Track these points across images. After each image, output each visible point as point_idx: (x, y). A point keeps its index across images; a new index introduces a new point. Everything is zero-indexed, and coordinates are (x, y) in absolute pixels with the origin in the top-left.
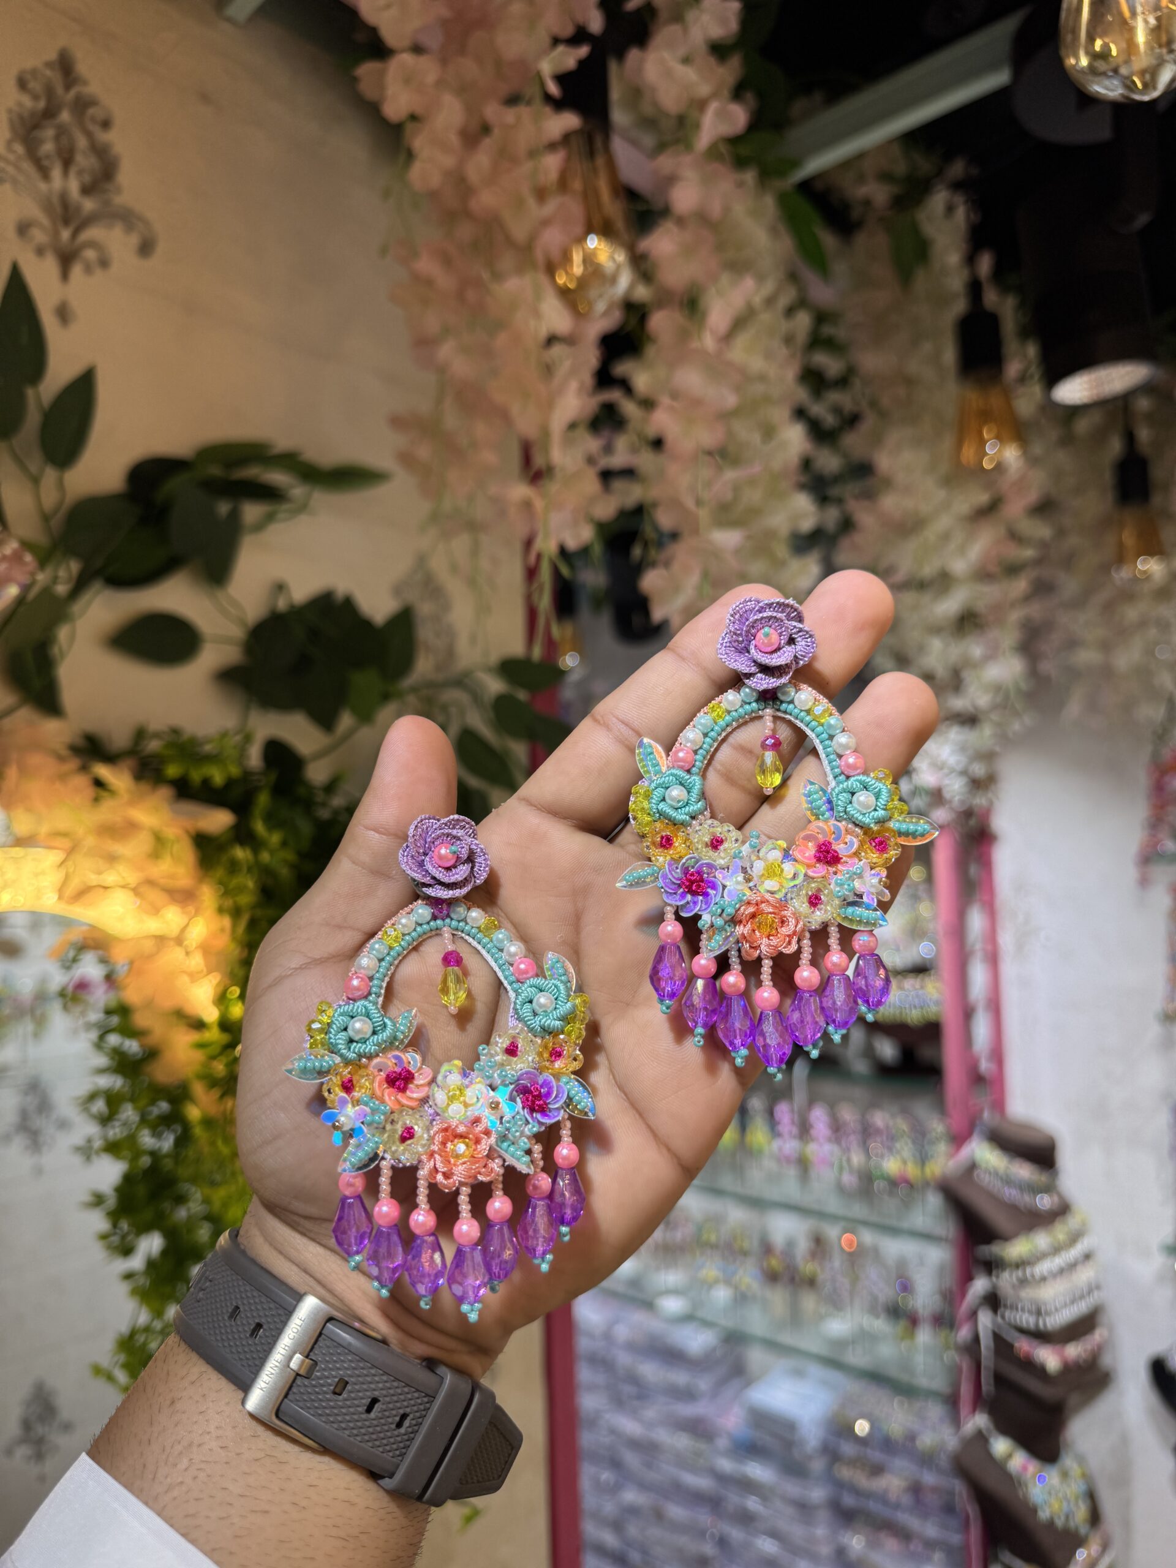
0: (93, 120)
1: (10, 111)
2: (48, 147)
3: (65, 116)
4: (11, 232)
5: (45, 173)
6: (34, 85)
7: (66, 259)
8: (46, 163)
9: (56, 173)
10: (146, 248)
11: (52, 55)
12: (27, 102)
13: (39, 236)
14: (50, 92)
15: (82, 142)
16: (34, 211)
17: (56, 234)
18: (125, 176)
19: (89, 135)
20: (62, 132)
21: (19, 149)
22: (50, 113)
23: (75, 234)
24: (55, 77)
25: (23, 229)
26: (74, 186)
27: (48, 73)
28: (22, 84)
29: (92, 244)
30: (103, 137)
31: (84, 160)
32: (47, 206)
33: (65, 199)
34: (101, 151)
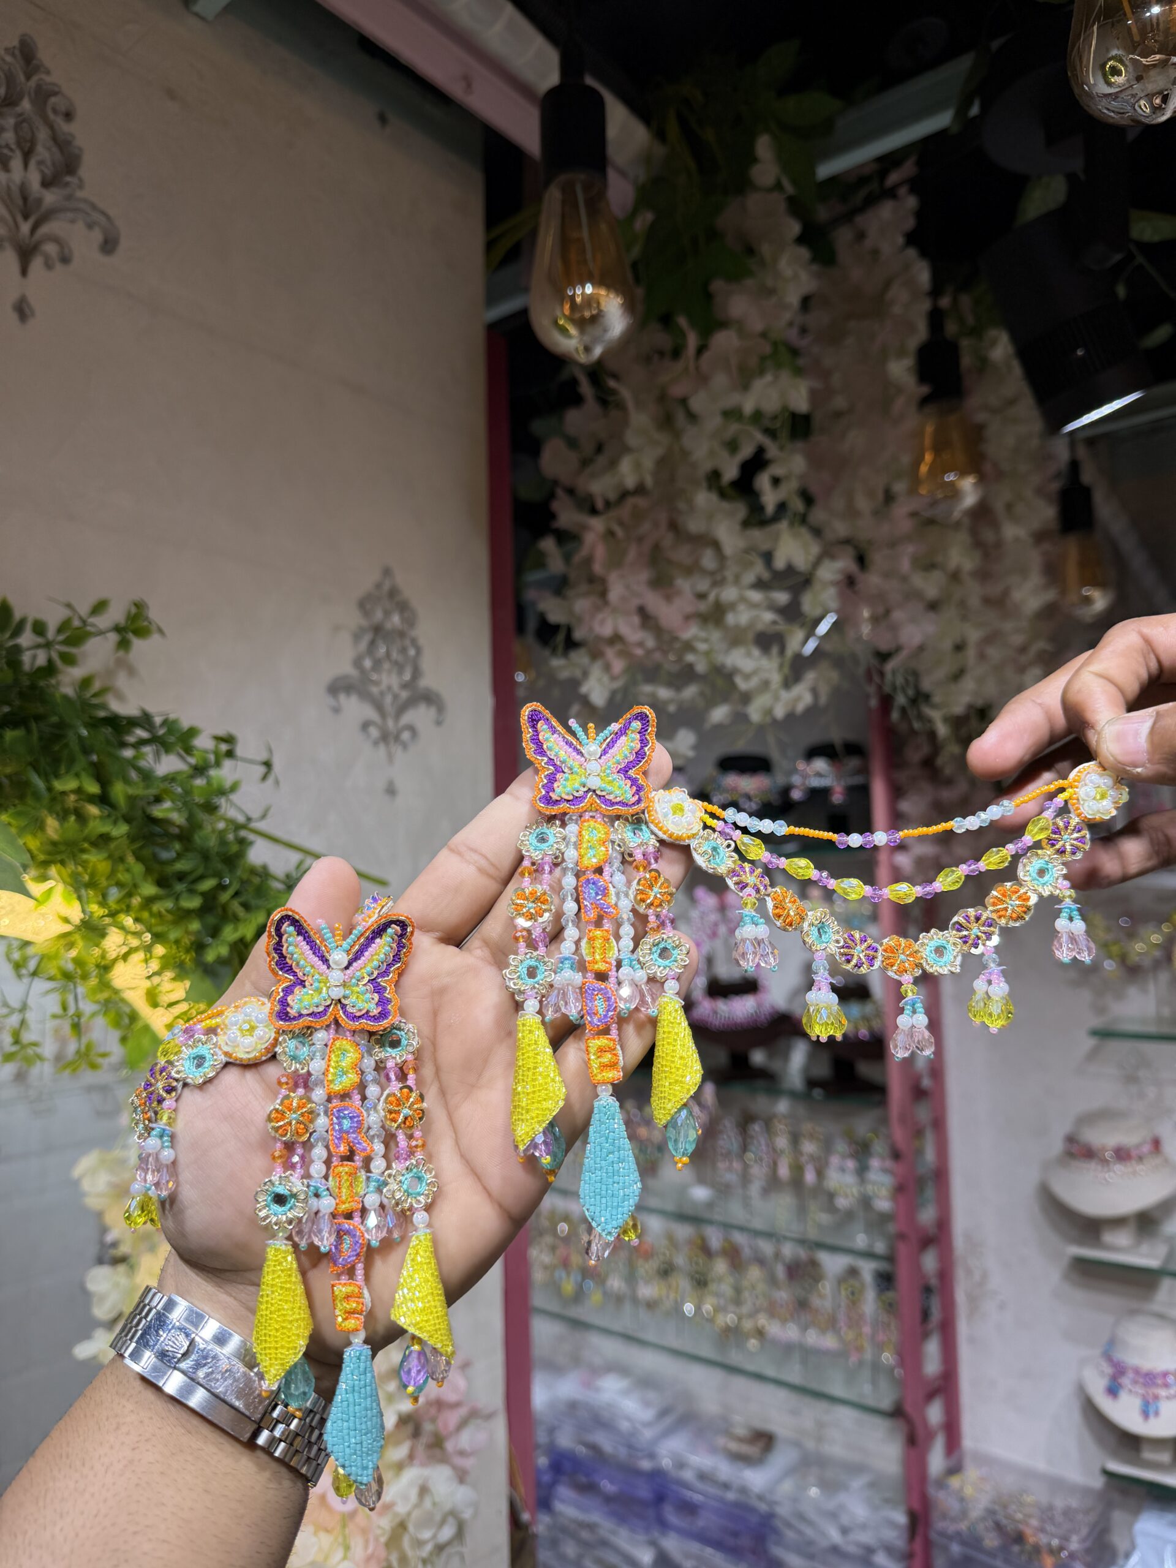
0: (55, 111)
2: (8, 136)
3: (26, 105)
5: (4, 163)
7: (26, 254)
8: (5, 152)
9: (16, 163)
10: (109, 245)
11: (13, 41)
14: (10, 79)
15: (43, 134)
17: (15, 227)
18: (88, 169)
19: (51, 126)
20: (22, 121)
23: (34, 228)
24: (16, 63)
26: (34, 179)
27: (9, 59)
29: (53, 238)
30: (65, 128)
31: (44, 152)
32: (8, 200)
33: (24, 190)
34: (62, 143)
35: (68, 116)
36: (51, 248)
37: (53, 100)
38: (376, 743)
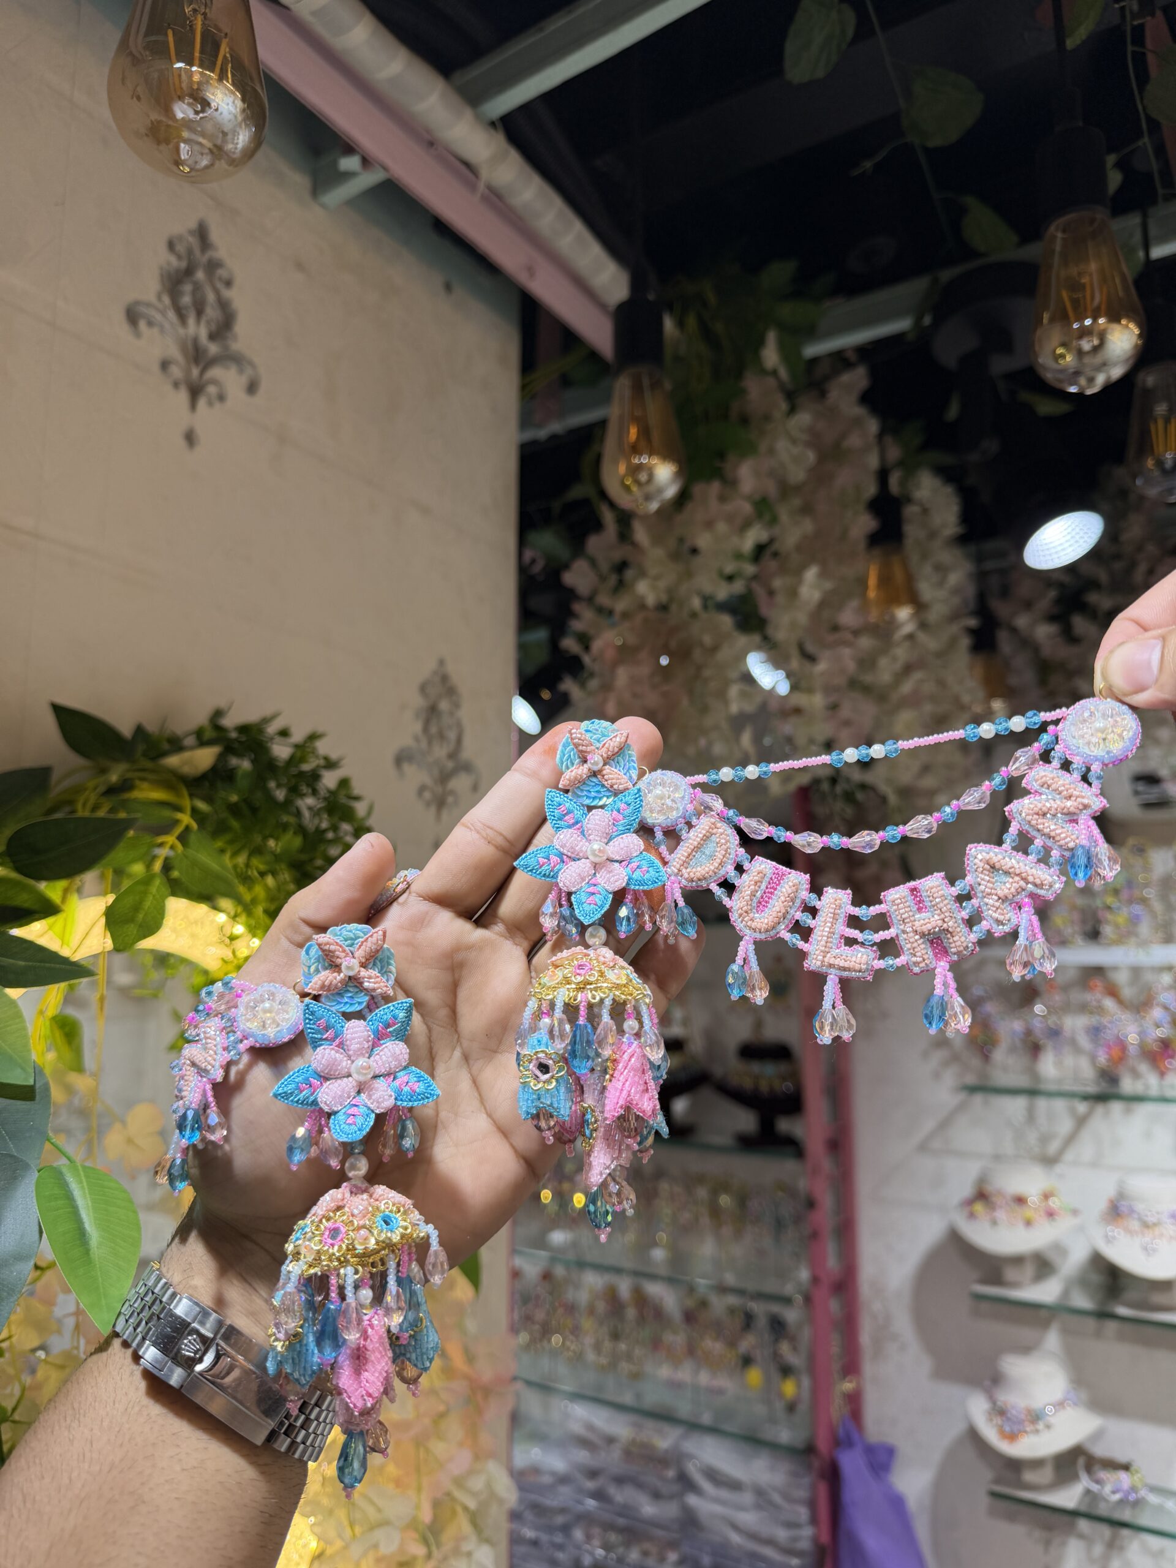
0: (220, 279)
1: (161, 268)
2: (186, 300)
3: (200, 275)
4: (156, 368)
5: (182, 317)
6: (180, 248)
7: (195, 392)
8: (184, 312)
9: (191, 321)
10: (252, 388)
11: (193, 224)
12: (174, 261)
13: (176, 372)
14: (190, 252)
15: (211, 297)
16: (174, 352)
17: (188, 372)
18: (241, 326)
19: (217, 292)
20: (197, 288)
21: (166, 300)
22: (189, 272)
23: (202, 373)
24: (193, 241)
25: (165, 365)
26: (203, 333)
27: (191, 239)
28: (171, 246)
29: (214, 382)
30: (227, 293)
31: (212, 312)
32: (184, 349)
33: (196, 341)
34: (224, 305)
35: (228, 283)
36: (212, 390)
37: (221, 272)
38: (428, 804)
